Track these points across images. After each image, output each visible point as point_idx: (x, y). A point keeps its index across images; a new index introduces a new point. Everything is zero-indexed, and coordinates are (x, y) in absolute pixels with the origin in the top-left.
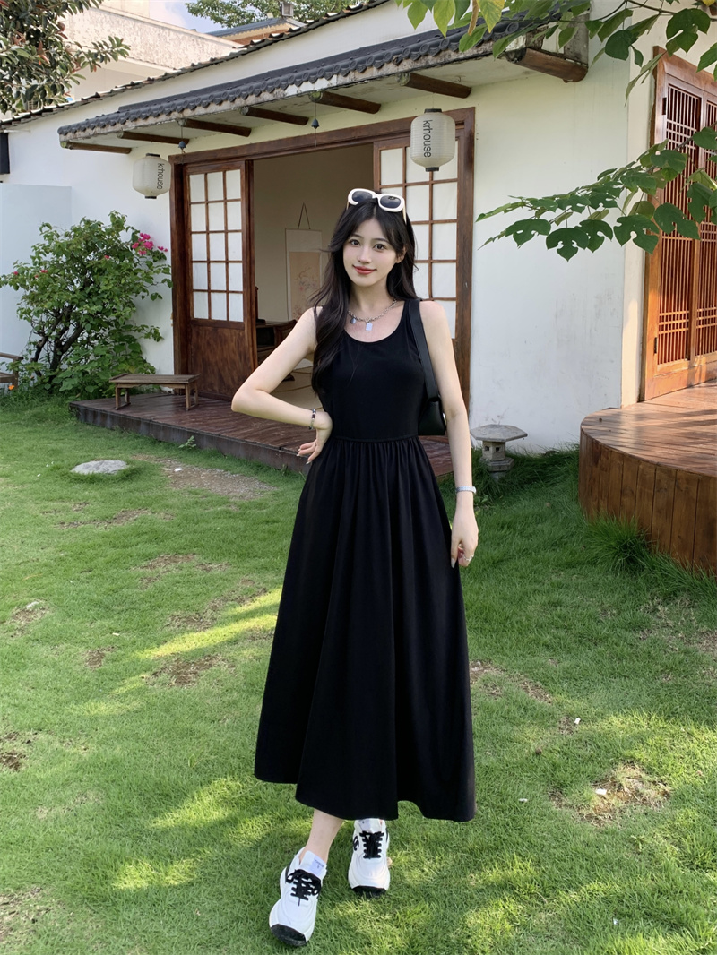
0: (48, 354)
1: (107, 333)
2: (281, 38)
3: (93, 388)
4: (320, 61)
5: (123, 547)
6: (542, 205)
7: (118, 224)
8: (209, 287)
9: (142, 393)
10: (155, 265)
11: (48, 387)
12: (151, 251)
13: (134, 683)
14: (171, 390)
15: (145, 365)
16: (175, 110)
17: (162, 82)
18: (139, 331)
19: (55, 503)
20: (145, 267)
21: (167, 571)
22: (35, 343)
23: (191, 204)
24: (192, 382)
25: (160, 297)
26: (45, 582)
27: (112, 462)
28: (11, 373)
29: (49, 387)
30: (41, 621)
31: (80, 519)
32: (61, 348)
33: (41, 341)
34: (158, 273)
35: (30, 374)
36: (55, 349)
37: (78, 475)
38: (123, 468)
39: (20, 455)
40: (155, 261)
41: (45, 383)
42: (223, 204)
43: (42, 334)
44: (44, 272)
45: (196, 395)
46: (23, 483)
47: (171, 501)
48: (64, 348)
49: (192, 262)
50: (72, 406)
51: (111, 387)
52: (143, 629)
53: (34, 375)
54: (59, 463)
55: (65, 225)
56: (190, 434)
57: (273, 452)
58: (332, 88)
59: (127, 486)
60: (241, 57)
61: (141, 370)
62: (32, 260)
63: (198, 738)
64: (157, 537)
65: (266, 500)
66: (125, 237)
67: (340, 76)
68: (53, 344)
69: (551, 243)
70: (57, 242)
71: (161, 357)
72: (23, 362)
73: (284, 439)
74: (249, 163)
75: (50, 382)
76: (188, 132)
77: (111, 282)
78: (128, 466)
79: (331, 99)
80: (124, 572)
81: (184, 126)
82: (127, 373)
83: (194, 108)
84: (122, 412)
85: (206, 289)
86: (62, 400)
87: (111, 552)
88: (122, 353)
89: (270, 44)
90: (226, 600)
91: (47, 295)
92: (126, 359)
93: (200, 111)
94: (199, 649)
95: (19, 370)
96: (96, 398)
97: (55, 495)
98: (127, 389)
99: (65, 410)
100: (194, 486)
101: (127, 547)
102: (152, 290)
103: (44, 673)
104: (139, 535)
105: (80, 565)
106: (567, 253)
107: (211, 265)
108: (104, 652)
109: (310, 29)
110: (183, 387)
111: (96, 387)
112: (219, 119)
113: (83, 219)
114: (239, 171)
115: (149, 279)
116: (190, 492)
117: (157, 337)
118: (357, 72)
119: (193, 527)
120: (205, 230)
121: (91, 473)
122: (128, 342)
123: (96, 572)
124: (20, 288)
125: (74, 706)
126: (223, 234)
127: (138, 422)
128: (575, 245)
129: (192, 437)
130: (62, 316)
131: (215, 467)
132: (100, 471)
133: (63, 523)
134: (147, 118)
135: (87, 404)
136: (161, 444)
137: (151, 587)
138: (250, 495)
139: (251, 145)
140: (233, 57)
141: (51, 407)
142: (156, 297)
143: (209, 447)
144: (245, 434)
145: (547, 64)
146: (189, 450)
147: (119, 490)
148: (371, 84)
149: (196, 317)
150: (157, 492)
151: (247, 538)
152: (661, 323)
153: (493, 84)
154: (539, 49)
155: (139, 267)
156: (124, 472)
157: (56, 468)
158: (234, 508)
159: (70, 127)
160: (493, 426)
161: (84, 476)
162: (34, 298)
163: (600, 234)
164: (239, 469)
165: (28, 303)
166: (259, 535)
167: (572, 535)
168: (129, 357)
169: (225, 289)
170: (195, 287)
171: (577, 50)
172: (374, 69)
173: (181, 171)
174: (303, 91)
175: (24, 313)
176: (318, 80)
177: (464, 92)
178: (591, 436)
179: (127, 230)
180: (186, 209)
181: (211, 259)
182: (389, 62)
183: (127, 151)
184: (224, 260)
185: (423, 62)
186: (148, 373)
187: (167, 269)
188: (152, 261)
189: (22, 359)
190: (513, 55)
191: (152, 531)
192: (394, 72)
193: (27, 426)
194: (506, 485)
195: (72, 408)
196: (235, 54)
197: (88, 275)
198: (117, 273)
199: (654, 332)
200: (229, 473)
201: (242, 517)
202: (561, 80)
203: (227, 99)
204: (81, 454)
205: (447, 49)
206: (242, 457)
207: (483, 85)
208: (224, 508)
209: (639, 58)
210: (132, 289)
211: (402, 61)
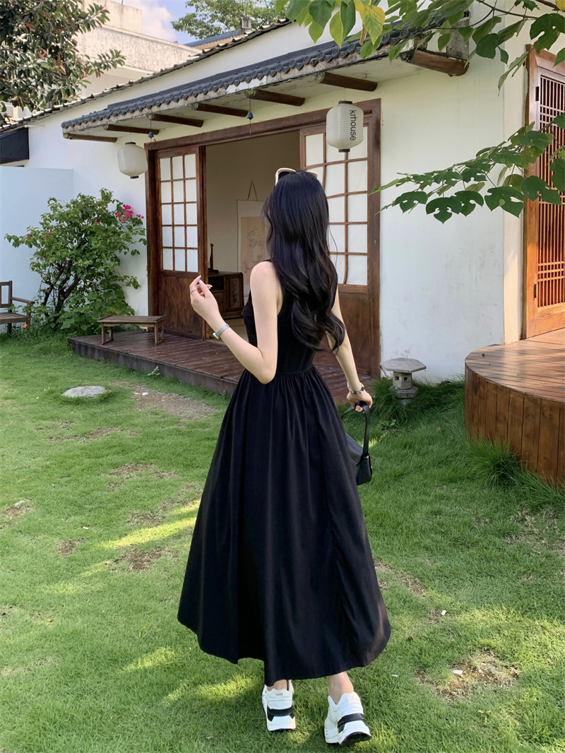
0: (54, 299)
1: (98, 282)
2: (226, 47)
3: (87, 326)
4: (256, 64)
5: (96, 457)
6: (424, 179)
7: (107, 198)
8: (173, 245)
9: (124, 330)
10: (134, 228)
11: (53, 325)
12: (131, 218)
13: (99, 567)
14: (146, 328)
15: (127, 308)
16: (145, 107)
17: (139, 85)
18: (123, 281)
19: (47, 422)
20: (125, 230)
21: (130, 478)
22: (44, 291)
23: (161, 182)
24: (159, 322)
25: (138, 253)
26: (33, 484)
27: (95, 387)
28: (26, 314)
29: (53, 327)
30: (26, 516)
31: (65, 435)
32: (63, 294)
33: (48, 289)
34: (135, 234)
35: (40, 315)
36: (59, 295)
37: (67, 398)
38: (102, 393)
39: (26, 381)
40: (134, 225)
41: (51, 323)
42: (182, 182)
43: (49, 283)
44: (49, 234)
45: (162, 331)
46: (24, 405)
47: (137, 421)
48: (66, 295)
49: (162, 226)
50: (70, 341)
51: (100, 326)
52: (108, 524)
53: (43, 316)
54: (54, 388)
55: (66, 199)
56: (156, 364)
57: (216, 380)
58: (263, 86)
59: (104, 407)
60: (195, 63)
61: (124, 312)
62: (41, 226)
63: (150, 614)
64: (124, 450)
65: (209, 420)
66: (111, 208)
67: (269, 77)
68: (58, 291)
69: (430, 209)
70: (59, 212)
71: (139, 301)
72: (35, 305)
73: (226, 371)
74: (202, 148)
75: (55, 321)
76: (156, 125)
77: (100, 241)
78: (106, 391)
79: (263, 95)
80: (95, 478)
81: (153, 120)
82: (112, 314)
83: (160, 105)
84: (106, 347)
85: (172, 246)
86: (63, 337)
87: (87, 461)
88: (110, 298)
89: (218, 52)
90: (173, 502)
91: (52, 251)
92: (113, 303)
93: (164, 107)
94: (152, 542)
95: (31, 312)
96: (89, 335)
97: (48, 415)
98: (112, 328)
99: (65, 345)
100: (156, 408)
101: (99, 457)
102: (132, 247)
103: (23, 559)
104: (110, 448)
105: (61, 471)
106: (443, 217)
107: (175, 228)
108: (75, 542)
109: (248, 40)
110: (152, 326)
111: (89, 326)
112: (178, 113)
113: (80, 195)
114: (194, 155)
115: (128, 238)
116: (152, 412)
117: (136, 286)
118: (283, 73)
119: (152, 442)
120: (171, 202)
121: (76, 396)
122: (115, 290)
123: (73, 477)
124: (33, 246)
125: (46, 586)
126: (183, 205)
127: (118, 354)
128: (450, 210)
129: (157, 367)
130: (64, 269)
131: (172, 392)
132: (84, 395)
133: (51, 438)
134: (125, 113)
135: (81, 340)
136: (134, 372)
137: (116, 489)
138: (197, 416)
139: (203, 134)
140: (189, 64)
141: (54, 342)
142: (135, 253)
143: (169, 375)
144: (195, 365)
145: (432, 61)
146: (154, 377)
147: (98, 410)
148: (294, 82)
149: (165, 268)
150: (127, 412)
151: (191, 452)
152: (540, 272)
153: (395, 79)
154: (424, 50)
155: (122, 230)
156: (103, 396)
157: (52, 392)
158: (183, 427)
159: (70, 122)
160: (400, 359)
161: (71, 398)
162: (42, 254)
163: (472, 202)
164: (190, 393)
165: (38, 258)
166: (202, 449)
167: (457, 455)
168: (115, 301)
169: (184, 246)
170: (164, 245)
171: (458, 50)
172: (296, 70)
173: (153, 156)
174: (240, 89)
175: (36, 267)
176: (252, 80)
177: (371, 86)
178: (472, 369)
179: (113, 202)
180: (157, 186)
181: (175, 224)
182: (308, 64)
183: (114, 140)
184: (184, 224)
185: (334, 64)
186: (129, 315)
187: (143, 231)
188: (132, 225)
189: (34, 303)
190: (406, 55)
191: (120, 445)
192: (311, 72)
193: (35, 357)
194: (411, 410)
195: (70, 342)
196: (191, 60)
197: (83, 236)
198: (104, 235)
199: (533, 279)
200: (182, 397)
201: (189, 434)
202: (447, 75)
203: (182, 98)
204: (72, 381)
205: (354, 52)
206: (193, 384)
207: (388, 81)
208: (175, 427)
209: (505, 57)
210: (116, 247)
211: (318, 62)
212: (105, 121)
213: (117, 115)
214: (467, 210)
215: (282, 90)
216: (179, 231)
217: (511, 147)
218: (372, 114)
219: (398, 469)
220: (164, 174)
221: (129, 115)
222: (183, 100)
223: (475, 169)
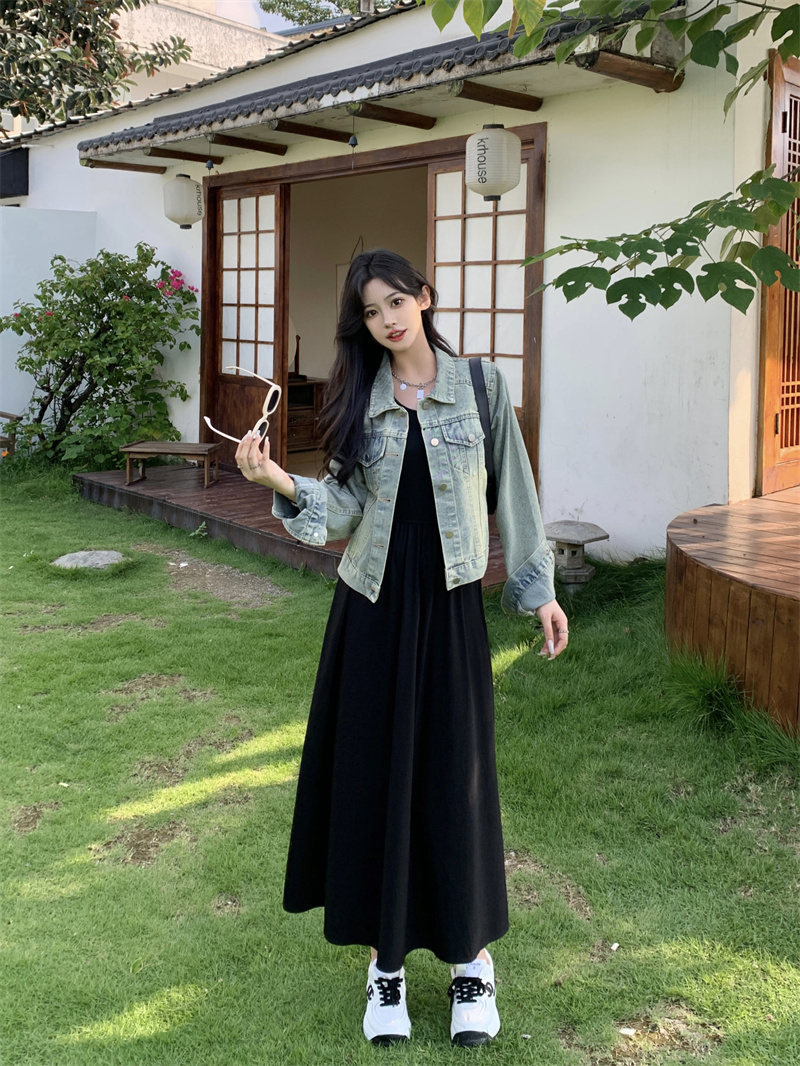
0: (55, 413)
1: (127, 390)
2: (323, 38)
3: (104, 456)
4: (367, 65)
5: (95, 661)
6: (604, 248)
7: (146, 257)
8: (238, 337)
9: (166, 464)
10: (184, 307)
11: (51, 454)
12: (182, 292)
14: (195, 462)
15: (171, 429)
16: (204, 124)
17: (198, 90)
18: (166, 388)
19: (21, 605)
20: (172, 310)
21: (147, 698)
22: (39, 400)
23: (223, 235)
24: (212, 453)
25: (189, 347)
27: (106, 552)
28: (7, 436)
29: (51, 455)
31: (49, 623)
32: (69, 407)
33: (46, 397)
34: (185, 318)
35: (30, 438)
36: (63, 407)
37: (59, 569)
38: (117, 562)
40: (185, 303)
41: (47, 450)
42: (254, 236)
43: (48, 389)
44: (51, 314)
45: (216, 467)
47: (167, 606)
48: (73, 408)
49: (223, 305)
50: (75, 479)
51: (126, 456)
53: (36, 439)
54: (40, 553)
55: (80, 256)
56: (203, 518)
57: (289, 546)
58: (374, 98)
59: (118, 585)
60: (277, 60)
61: (166, 437)
62: (38, 300)
64: (142, 650)
65: (274, 609)
66: (153, 274)
67: (383, 84)
68: (60, 402)
69: (612, 297)
70: (67, 279)
71: (188, 419)
72: (24, 422)
74: (285, 187)
75: (53, 448)
76: (219, 150)
77: (130, 328)
78: (125, 559)
79: (373, 111)
80: (89, 697)
81: (213, 142)
82: (146, 438)
83: (223, 121)
84: (133, 489)
85: (235, 338)
86: (65, 472)
87: (79, 668)
88: (145, 414)
89: (311, 46)
91: (53, 341)
92: (150, 422)
93: (229, 124)
95: (17, 433)
96: (109, 469)
97: (24, 594)
98: (143, 460)
99: (67, 484)
100: (196, 588)
101: (100, 661)
102: (180, 338)
104: (118, 646)
105: (35, 684)
106: (632, 310)
107: (242, 308)
109: (356, 28)
110: (203, 459)
111: (108, 456)
112: (248, 134)
113: (102, 251)
114: (273, 197)
115: (175, 324)
116: (190, 595)
117: (185, 397)
118: (402, 80)
119: (185, 638)
120: (236, 267)
121: (74, 567)
122: (153, 401)
123: (54, 694)
124: (25, 332)
126: (254, 272)
127: (150, 502)
128: (643, 299)
129: (204, 523)
130: (72, 367)
131: (224, 562)
132: (86, 565)
133: (26, 627)
134: (176, 132)
135: (94, 477)
136: (173, 530)
137: (122, 718)
138: (256, 602)
139: (287, 166)
140: (269, 61)
141: (50, 480)
142: (185, 346)
143: (220, 536)
144: (262, 522)
145: (629, 70)
146: (200, 539)
147: (107, 590)
148: (419, 94)
149: (224, 371)
150: (154, 594)
151: (241, 657)
152: (785, 395)
153: (568, 94)
154: (617, 52)
155: (168, 310)
156: (117, 566)
157: (34, 559)
158: (234, 616)
159: (91, 141)
160: (567, 523)
161: (65, 570)
162: (39, 346)
163: (677, 286)
164: (250, 565)
165: (31, 352)
166: (258, 653)
167: (650, 675)
168: (153, 419)
169: (253, 339)
170: (224, 337)
171: (669, 54)
172: (422, 76)
173: (215, 195)
174: (340, 101)
175: (25, 364)
176: (358, 89)
177: (533, 104)
178: (675, 542)
179: (156, 264)
180: (218, 241)
181: (241, 302)
182: (439, 67)
183: (162, 170)
184: (254, 303)
185: (478, 68)
186: (173, 440)
187: (196, 313)
188: (182, 303)
189: (21, 419)
190: (584, 59)
191: (137, 640)
192: (444, 79)
193: (17, 503)
194: (581, 602)
195: (75, 481)
196: (272, 56)
197: (105, 319)
198: (138, 318)
199: (774, 406)
200: (238, 571)
201: (243, 627)
202: (652, 90)
203: (254, 111)
204: (71, 541)
205: (506, 52)
206: (256, 551)
207: (557, 96)
208: (221, 616)
209: (733, 65)
210: (156, 337)
211: (454, 66)
212: (146, 142)
213: (165, 134)
214: (669, 299)
215: (402, 105)
216: (248, 314)
217: (741, 201)
218: (533, 145)
219: (559, 694)
220: (229, 224)
221: (181, 135)
222: (256, 114)
223: (686, 234)
